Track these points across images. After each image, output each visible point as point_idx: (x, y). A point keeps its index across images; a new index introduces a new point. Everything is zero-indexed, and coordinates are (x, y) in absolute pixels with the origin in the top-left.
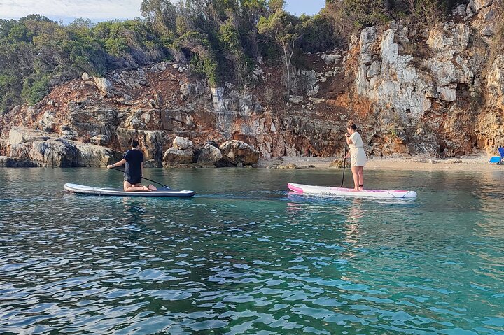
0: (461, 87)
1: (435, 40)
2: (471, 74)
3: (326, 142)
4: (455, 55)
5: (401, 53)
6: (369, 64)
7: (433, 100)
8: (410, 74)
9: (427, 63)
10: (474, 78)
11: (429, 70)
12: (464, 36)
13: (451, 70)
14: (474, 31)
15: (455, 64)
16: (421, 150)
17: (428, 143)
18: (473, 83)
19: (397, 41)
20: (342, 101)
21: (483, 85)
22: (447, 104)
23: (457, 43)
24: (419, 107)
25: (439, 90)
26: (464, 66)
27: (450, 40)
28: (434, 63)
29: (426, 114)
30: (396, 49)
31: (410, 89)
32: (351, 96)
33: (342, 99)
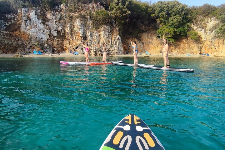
0: (58, 32)
1: (49, 16)
2: (61, 28)
3: (11, 48)
4: (56, 22)
5: (38, 18)
6: (26, 21)
7: (50, 35)
8: (42, 26)
9: (47, 23)
10: (62, 30)
11: (48, 26)
12: (58, 16)
13: (55, 26)
14: (61, 15)
15: (56, 25)
16: (47, 51)
17: (49, 49)
18: (62, 31)
19: (36, 14)
20: (17, 33)
21: (65, 32)
22: (54, 37)
23: (56, 18)
24: (45, 37)
25: (51, 32)
26: (59, 25)
27: (54, 17)
28: (49, 23)
29: (48, 40)
30: (36, 17)
31: (42, 31)
32: (20, 32)
33: (16, 32)
